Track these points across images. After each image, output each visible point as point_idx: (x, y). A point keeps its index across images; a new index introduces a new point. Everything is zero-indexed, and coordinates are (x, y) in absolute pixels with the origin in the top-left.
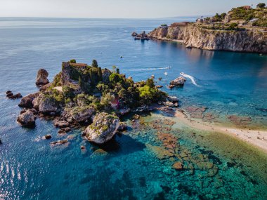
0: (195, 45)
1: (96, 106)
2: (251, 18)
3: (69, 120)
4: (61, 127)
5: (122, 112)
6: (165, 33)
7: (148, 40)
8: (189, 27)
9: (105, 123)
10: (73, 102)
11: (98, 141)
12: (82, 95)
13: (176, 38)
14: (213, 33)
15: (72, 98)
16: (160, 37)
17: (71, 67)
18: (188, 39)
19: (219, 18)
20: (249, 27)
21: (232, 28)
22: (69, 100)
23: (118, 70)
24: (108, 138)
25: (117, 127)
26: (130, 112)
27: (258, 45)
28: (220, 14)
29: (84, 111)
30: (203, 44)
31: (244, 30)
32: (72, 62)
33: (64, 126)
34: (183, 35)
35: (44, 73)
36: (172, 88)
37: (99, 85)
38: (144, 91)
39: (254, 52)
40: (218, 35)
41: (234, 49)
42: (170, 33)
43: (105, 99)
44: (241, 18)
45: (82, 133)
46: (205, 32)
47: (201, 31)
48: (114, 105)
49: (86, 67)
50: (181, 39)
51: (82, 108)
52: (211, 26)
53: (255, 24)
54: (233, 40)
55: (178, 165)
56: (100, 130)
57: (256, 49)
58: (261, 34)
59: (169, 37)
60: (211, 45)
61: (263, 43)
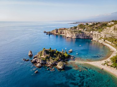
0: (69, 37)
1: (56, 60)
2: (85, 29)
3: (50, 65)
6: (57, 32)
7: (51, 34)
8: (66, 31)
10: (49, 60)
13: (61, 33)
16: (55, 33)
18: (66, 34)
19: (75, 28)
21: (80, 32)
22: (47, 59)
24: (63, 67)
30: (72, 36)
31: (83, 32)
36: (70, 53)
37: (55, 55)
38: (66, 55)
39: (87, 39)
41: (81, 38)
42: (59, 31)
43: (58, 58)
45: (56, 67)
46: (72, 33)
47: (71, 32)
48: (60, 60)
49: (49, 50)
50: (63, 34)
51: (53, 61)
52: (74, 30)
53: (86, 31)
54: (81, 35)
58: (88, 34)
59: (59, 33)
60: (74, 37)
61: (89, 36)
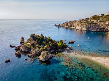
0: (79, 29)
1: (42, 49)
2: (99, 19)
3: (33, 54)
4: (30, 56)
5: (51, 51)
6: (67, 25)
7: (61, 27)
8: (76, 23)
9: (46, 54)
10: (34, 48)
11: (43, 60)
12: (37, 45)
13: (71, 26)
14: (85, 24)
15: (34, 46)
16: (65, 26)
17: (34, 36)
18: (76, 27)
19: (87, 19)
20: (98, 23)
21: (92, 23)
23: (50, 37)
24: (47, 59)
25: (50, 56)
26: (54, 51)
27: (102, 29)
28: (87, 18)
29: (38, 51)
30: (82, 28)
31: (96, 23)
32: (34, 34)
33: (31, 56)
34: (74, 25)
35: (23, 39)
36: (69, 44)
37: (43, 42)
38: (59, 44)
39: (101, 31)
40: (87, 25)
41: (93, 30)
42: (69, 25)
43: (46, 47)
44: (95, 19)
45: (38, 58)
47: (81, 24)
48: (48, 49)
49: (39, 36)
50: (73, 27)
51: (37, 50)
52: (84, 22)
53: (100, 22)
54: (92, 27)
55: (70, 68)
56: (44, 57)
57: (101, 30)
58: (103, 25)
59: (69, 26)
60: (84, 29)
61: (104, 28)
